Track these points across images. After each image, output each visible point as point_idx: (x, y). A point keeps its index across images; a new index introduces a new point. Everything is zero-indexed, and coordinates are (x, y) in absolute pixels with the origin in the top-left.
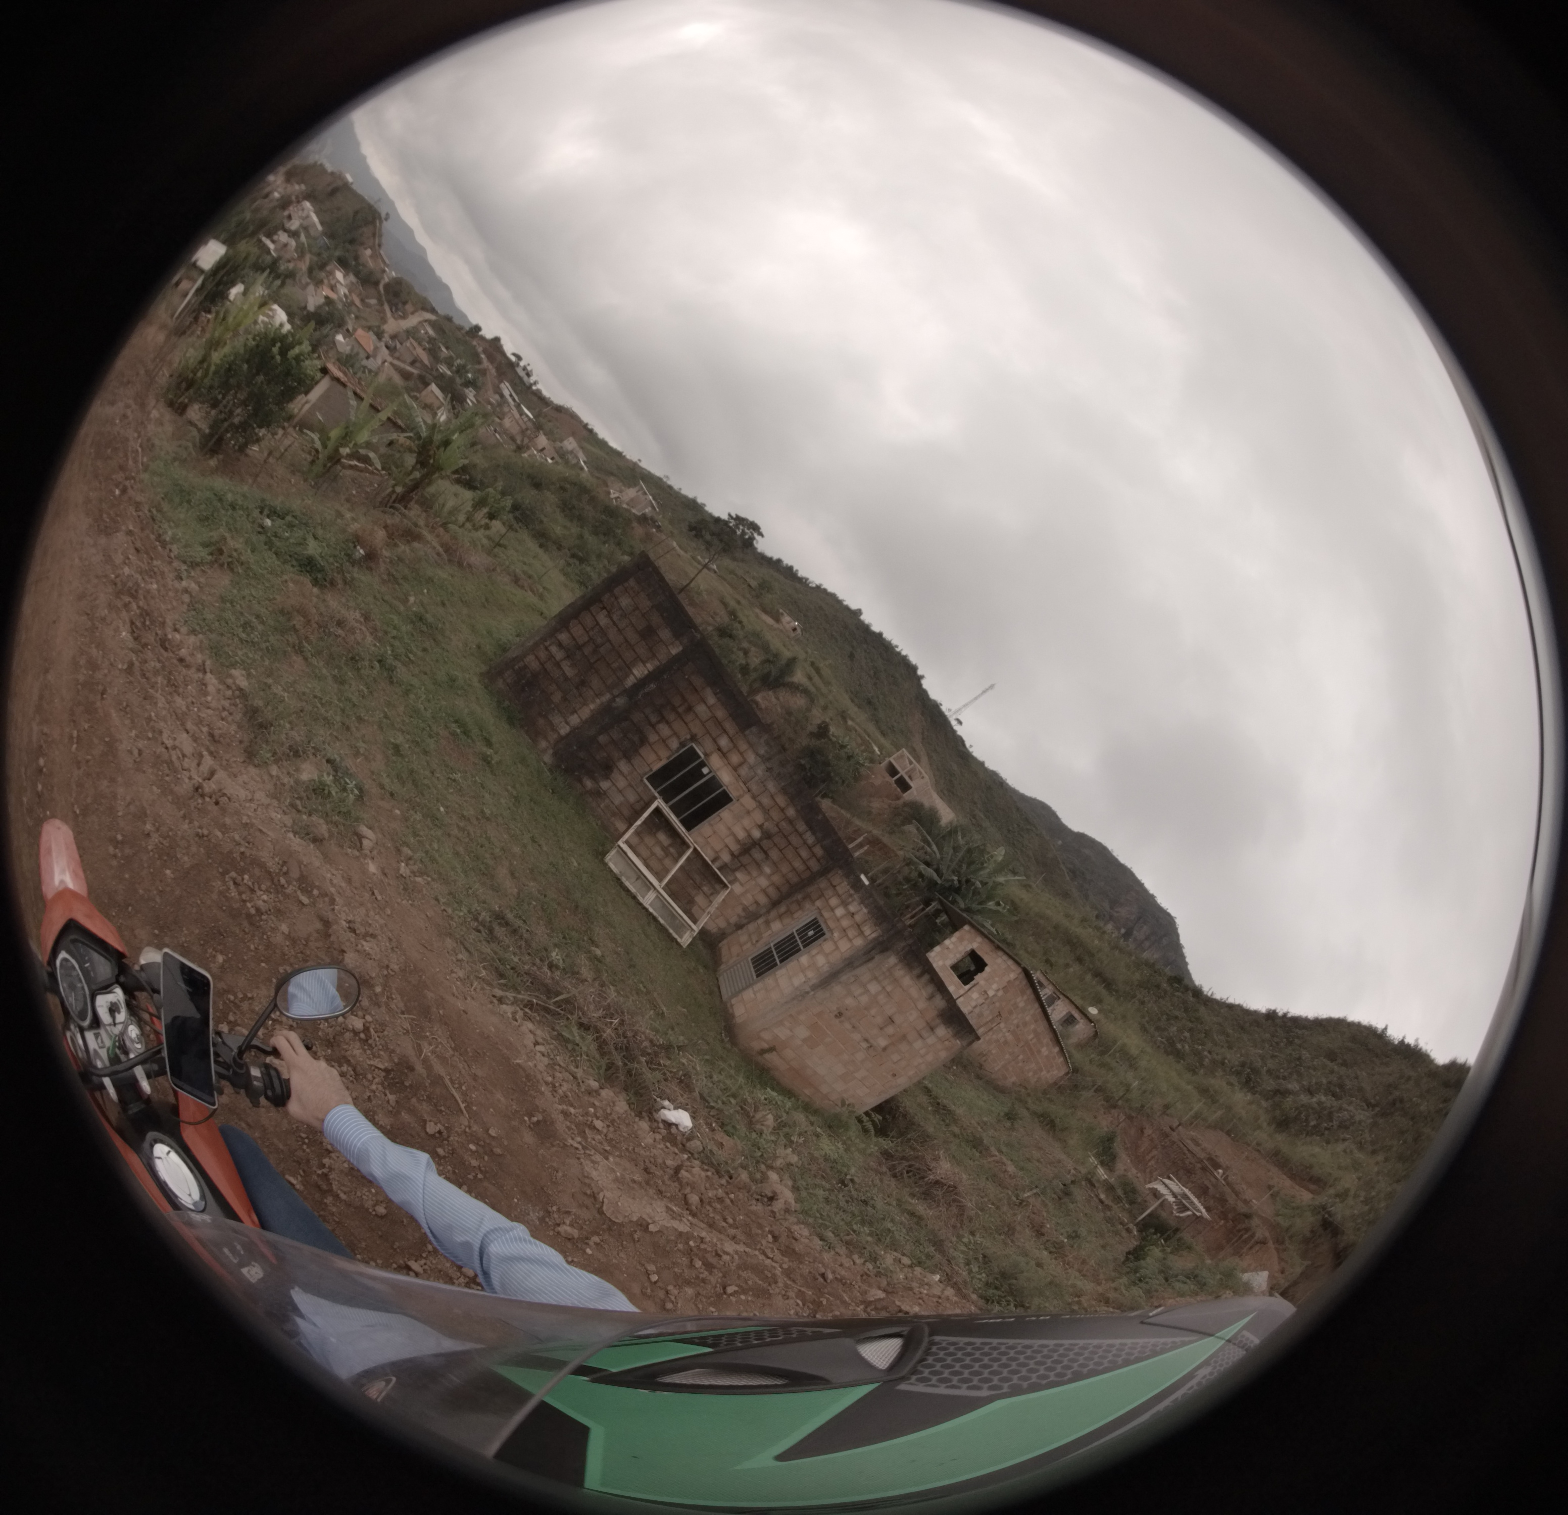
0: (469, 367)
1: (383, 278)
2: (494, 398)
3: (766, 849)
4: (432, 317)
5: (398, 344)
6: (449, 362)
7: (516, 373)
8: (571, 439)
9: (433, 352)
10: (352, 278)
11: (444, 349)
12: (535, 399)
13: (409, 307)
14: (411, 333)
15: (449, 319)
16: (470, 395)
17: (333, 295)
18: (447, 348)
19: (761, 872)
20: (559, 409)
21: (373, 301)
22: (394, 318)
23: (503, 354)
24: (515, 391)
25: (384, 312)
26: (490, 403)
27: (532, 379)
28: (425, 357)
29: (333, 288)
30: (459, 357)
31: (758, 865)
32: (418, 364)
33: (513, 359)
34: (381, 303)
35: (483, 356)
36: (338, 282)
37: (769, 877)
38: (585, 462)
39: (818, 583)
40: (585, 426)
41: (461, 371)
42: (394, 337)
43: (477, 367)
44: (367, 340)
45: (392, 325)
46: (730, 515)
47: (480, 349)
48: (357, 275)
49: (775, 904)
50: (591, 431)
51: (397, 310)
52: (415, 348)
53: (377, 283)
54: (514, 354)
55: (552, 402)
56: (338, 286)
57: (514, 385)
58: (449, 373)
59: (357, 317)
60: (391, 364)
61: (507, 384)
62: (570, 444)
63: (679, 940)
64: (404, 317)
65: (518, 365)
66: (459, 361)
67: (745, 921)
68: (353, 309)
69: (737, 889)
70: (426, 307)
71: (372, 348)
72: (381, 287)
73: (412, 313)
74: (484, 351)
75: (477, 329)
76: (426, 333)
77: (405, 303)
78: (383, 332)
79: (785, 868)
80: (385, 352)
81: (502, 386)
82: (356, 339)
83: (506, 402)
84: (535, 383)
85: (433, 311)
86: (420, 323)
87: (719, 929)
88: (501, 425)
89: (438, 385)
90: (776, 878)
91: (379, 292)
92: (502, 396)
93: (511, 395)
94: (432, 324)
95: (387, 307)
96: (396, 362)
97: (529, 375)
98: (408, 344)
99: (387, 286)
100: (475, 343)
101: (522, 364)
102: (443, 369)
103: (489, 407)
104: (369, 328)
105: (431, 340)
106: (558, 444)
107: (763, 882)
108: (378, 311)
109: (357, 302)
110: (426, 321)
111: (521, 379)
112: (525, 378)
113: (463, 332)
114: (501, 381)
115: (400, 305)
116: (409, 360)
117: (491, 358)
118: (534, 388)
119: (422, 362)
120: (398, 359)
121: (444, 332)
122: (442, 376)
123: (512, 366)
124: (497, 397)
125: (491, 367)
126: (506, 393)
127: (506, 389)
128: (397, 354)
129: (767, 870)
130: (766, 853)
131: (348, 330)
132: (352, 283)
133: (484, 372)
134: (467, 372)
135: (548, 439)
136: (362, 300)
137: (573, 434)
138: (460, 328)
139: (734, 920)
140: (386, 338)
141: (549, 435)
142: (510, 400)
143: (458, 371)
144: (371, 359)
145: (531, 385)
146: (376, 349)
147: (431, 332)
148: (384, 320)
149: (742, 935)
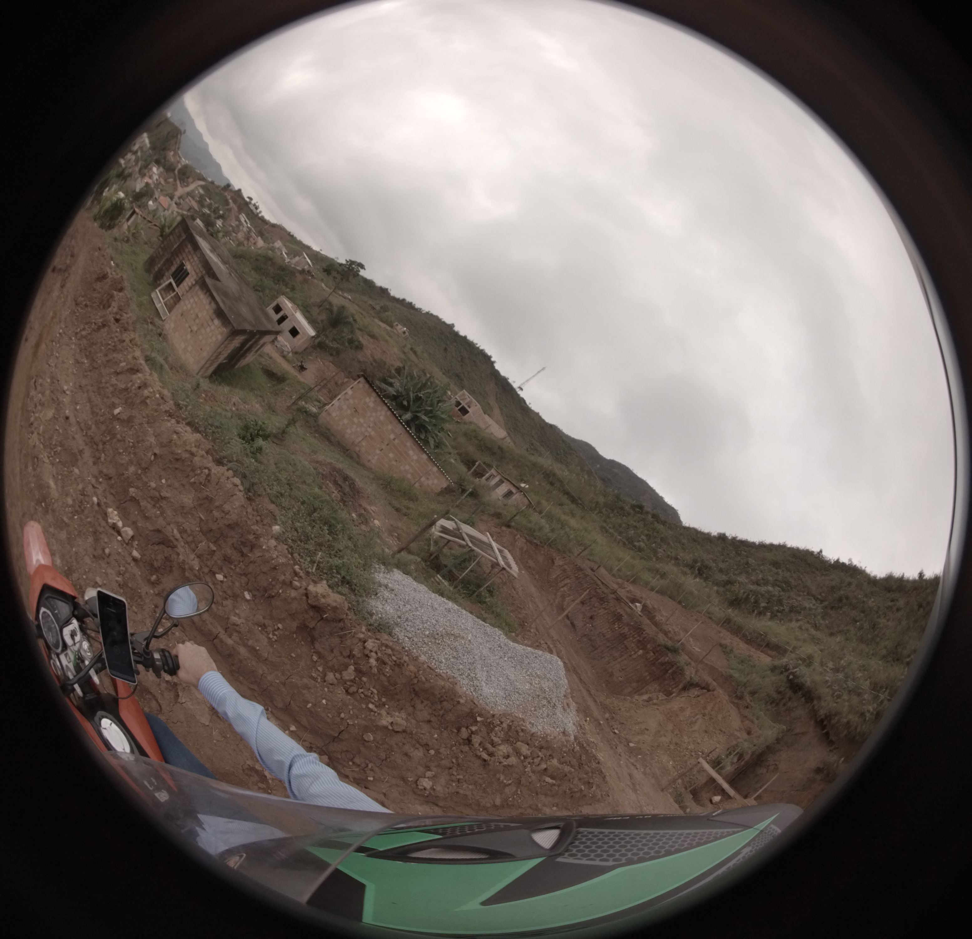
0: (221, 207)
1: (178, 166)
2: (234, 223)
4: (202, 183)
5: (182, 200)
6: (209, 207)
7: (249, 208)
8: (279, 241)
9: (201, 203)
10: (161, 169)
11: (208, 200)
12: (260, 221)
13: (190, 180)
14: (189, 194)
15: (212, 183)
16: (219, 223)
17: (150, 181)
18: (210, 199)
20: (274, 226)
21: (171, 180)
22: (182, 187)
23: (243, 198)
24: (248, 219)
25: (176, 185)
26: (232, 226)
27: (258, 211)
28: (195, 206)
29: (151, 177)
30: (215, 203)
32: (192, 210)
33: (248, 200)
34: (175, 180)
35: (230, 201)
36: (154, 173)
38: (286, 253)
40: (289, 234)
41: (216, 211)
42: (180, 198)
43: (227, 207)
44: (164, 201)
45: (181, 191)
47: (229, 197)
48: (164, 167)
50: (292, 236)
51: (184, 182)
52: (190, 201)
53: (174, 170)
54: (249, 198)
55: (270, 222)
56: (154, 175)
57: (247, 215)
58: (208, 212)
59: (161, 190)
60: (177, 212)
61: (243, 215)
62: (278, 244)
64: (188, 185)
65: (250, 203)
66: (216, 205)
68: (160, 186)
70: (201, 178)
71: (167, 203)
72: (176, 172)
73: (192, 183)
74: (232, 198)
75: (228, 185)
76: (199, 192)
77: (188, 178)
78: (174, 195)
80: (174, 205)
81: (241, 216)
82: (160, 203)
83: (242, 224)
84: (260, 212)
85: (204, 179)
86: (196, 188)
88: (236, 237)
89: (200, 220)
91: (175, 174)
92: (240, 221)
93: (245, 221)
94: (202, 187)
95: (178, 182)
96: (180, 211)
97: (257, 208)
98: (187, 200)
99: (179, 171)
100: (226, 194)
101: (253, 202)
102: (206, 211)
103: (231, 228)
104: (167, 195)
105: (201, 196)
106: (271, 245)
108: (173, 185)
109: (163, 182)
110: (199, 186)
111: (252, 211)
112: (254, 210)
113: (220, 189)
114: (240, 214)
115: (186, 180)
116: (188, 208)
117: (235, 201)
118: (260, 215)
119: (194, 209)
120: (181, 209)
121: (209, 190)
122: (204, 214)
123: (247, 204)
124: (237, 223)
125: (234, 206)
126: (243, 220)
127: (243, 218)
128: (181, 206)
131: (156, 198)
132: (161, 172)
133: (230, 210)
134: (219, 210)
135: (265, 242)
136: (166, 181)
137: (281, 239)
138: (218, 187)
140: (176, 199)
141: (265, 240)
142: (245, 223)
143: (214, 211)
144: (166, 211)
145: (258, 214)
146: (170, 205)
147: (201, 191)
148: (176, 189)
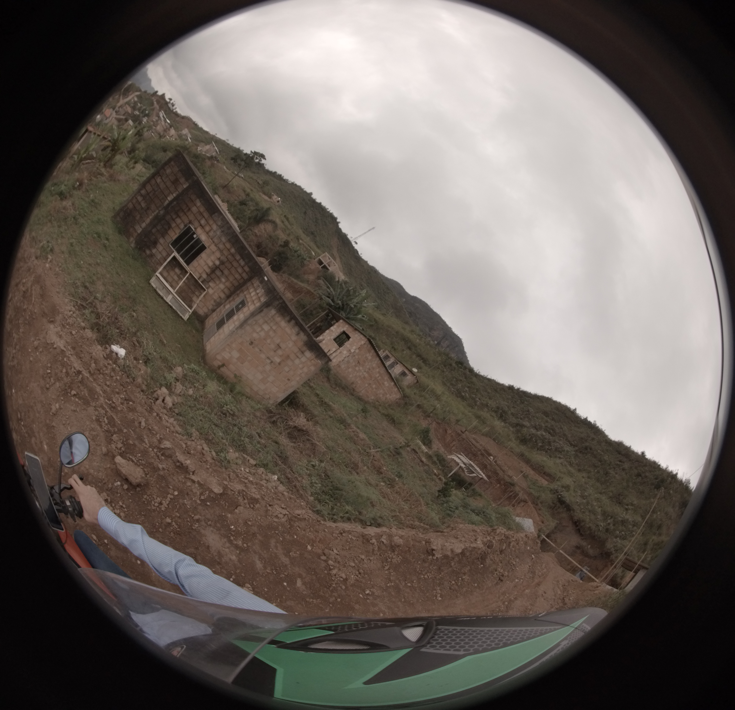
0: (148, 108)
2: (155, 119)
3: (222, 270)
4: (139, 93)
5: (121, 108)
6: (140, 109)
7: (168, 106)
8: (186, 129)
9: (134, 107)
12: (174, 115)
15: (147, 92)
16: (145, 120)
18: (141, 104)
19: (221, 281)
20: (183, 117)
21: (117, 96)
22: (123, 99)
23: (165, 99)
24: (166, 113)
26: (152, 121)
28: (129, 110)
31: (219, 278)
32: (126, 114)
33: (168, 101)
35: (156, 102)
37: (224, 283)
38: (190, 138)
39: (293, 181)
40: (194, 123)
43: (151, 108)
45: (121, 102)
46: (251, 152)
49: (228, 297)
50: (196, 125)
51: (125, 95)
52: (127, 108)
54: (169, 99)
55: (181, 115)
57: (166, 111)
61: (163, 112)
62: (185, 131)
63: (183, 317)
64: (127, 97)
65: (170, 102)
66: (144, 107)
67: (216, 307)
69: (211, 291)
71: (110, 113)
73: (131, 95)
75: (157, 92)
76: (134, 100)
77: (129, 92)
78: (116, 106)
79: (231, 278)
80: (114, 113)
81: (160, 113)
84: (175, 108)
85: (141, 91)
86: (133, 97)
87: (205, 313)
88: (155, 129)
90: (228, 284)
92: (159, 117)
93: (163, 115)
94: (137, 96)
95: (121, 97)
97: (173, 106)
98: (124, 107)
100: (154, 98)
101: (172, 102)
102: (136, 113)
103: (152, 123)
105: (135, 103)
106: (180, 132)
107: (222, 286)
108: (118, 99)
111: (169, 108)
113: (151, 95)
114: (161, 110)
115: (127, 94)
116: (123, 113)
117: (159, 102)
120: (119, 115)
122: (134, 115)
123: (167, 103)
124: (157, 118)
125: (157, 106)
126: (161, 115)
129: (223, 280)
130: (222, 271)
133: (153, 109)
135: (175, 131)
137: (188, 127)
139: (210, 307)
140: (117, 108)
141: (176, 128)
143: (142, 112)
145: (173, 110)
147: (136, 99)
149: (214, 314)
